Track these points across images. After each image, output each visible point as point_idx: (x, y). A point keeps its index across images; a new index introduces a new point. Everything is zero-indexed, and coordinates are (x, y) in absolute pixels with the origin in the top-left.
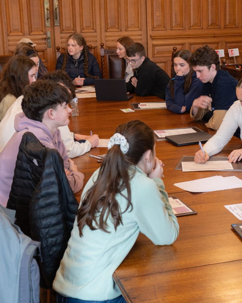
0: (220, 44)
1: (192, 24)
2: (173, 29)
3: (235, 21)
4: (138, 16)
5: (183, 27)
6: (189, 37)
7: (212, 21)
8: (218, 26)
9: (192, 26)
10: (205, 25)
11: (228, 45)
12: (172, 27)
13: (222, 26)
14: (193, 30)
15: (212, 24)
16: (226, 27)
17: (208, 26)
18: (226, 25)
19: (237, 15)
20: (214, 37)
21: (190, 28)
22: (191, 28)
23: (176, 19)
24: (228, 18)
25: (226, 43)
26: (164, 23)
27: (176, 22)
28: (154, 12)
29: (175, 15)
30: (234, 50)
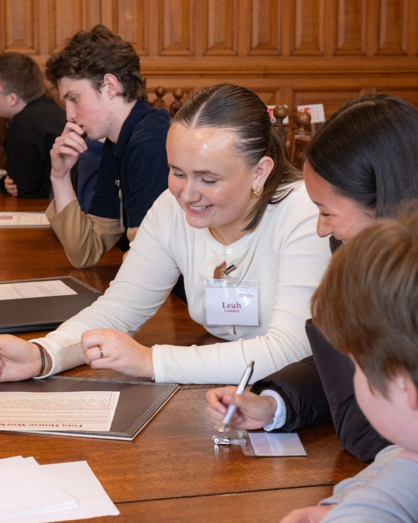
0: (279, 93)
1: (211, 44)
2: (164, 53)
3: (316, 39)
4: (81, 19)
5: (188, 49)
6: (202, 73)
7: (260, 37)
8: (275, 49)
9: (213, 48)
10: (243, 48)
11: (299, 96)
12: (163, 49)
13: (286, 50)
14: (215, 58)
15: (260, 45)
16: (296, 52)
17: (251, 49)
18: (295, 49)
19: (321, 26)
20: (265, 76)
21: (206, 52)
22: (209, 52)
23: (172, 30)
24: (299, 31)
25: (295, 91)
26: (143, 38)
27: (171, 38)
28: (120, 11)
29: (171, 20)
30: (312, 108)
